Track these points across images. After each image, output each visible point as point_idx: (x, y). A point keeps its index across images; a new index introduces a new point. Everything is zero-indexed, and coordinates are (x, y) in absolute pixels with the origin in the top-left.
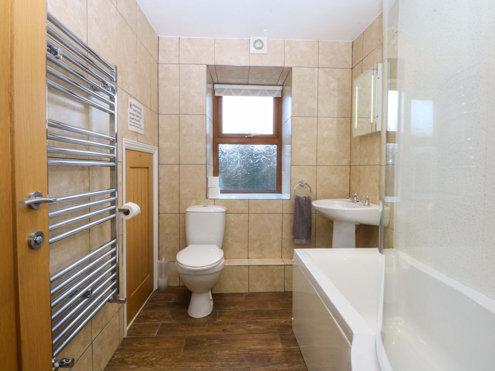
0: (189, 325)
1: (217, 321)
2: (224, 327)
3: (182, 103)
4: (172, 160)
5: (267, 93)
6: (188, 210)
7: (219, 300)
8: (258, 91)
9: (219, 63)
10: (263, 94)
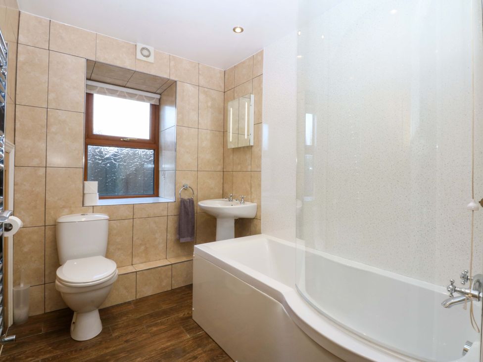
0: (81, 349)
1: (113, 336)
2: (124, 339)
3: (52, 96)
4: (35, 162)
5: (145, 99)
6: (60, 220)
7: (107, 315)
8: (136, 95)
9: (102, 60)
10: (141, 99)
